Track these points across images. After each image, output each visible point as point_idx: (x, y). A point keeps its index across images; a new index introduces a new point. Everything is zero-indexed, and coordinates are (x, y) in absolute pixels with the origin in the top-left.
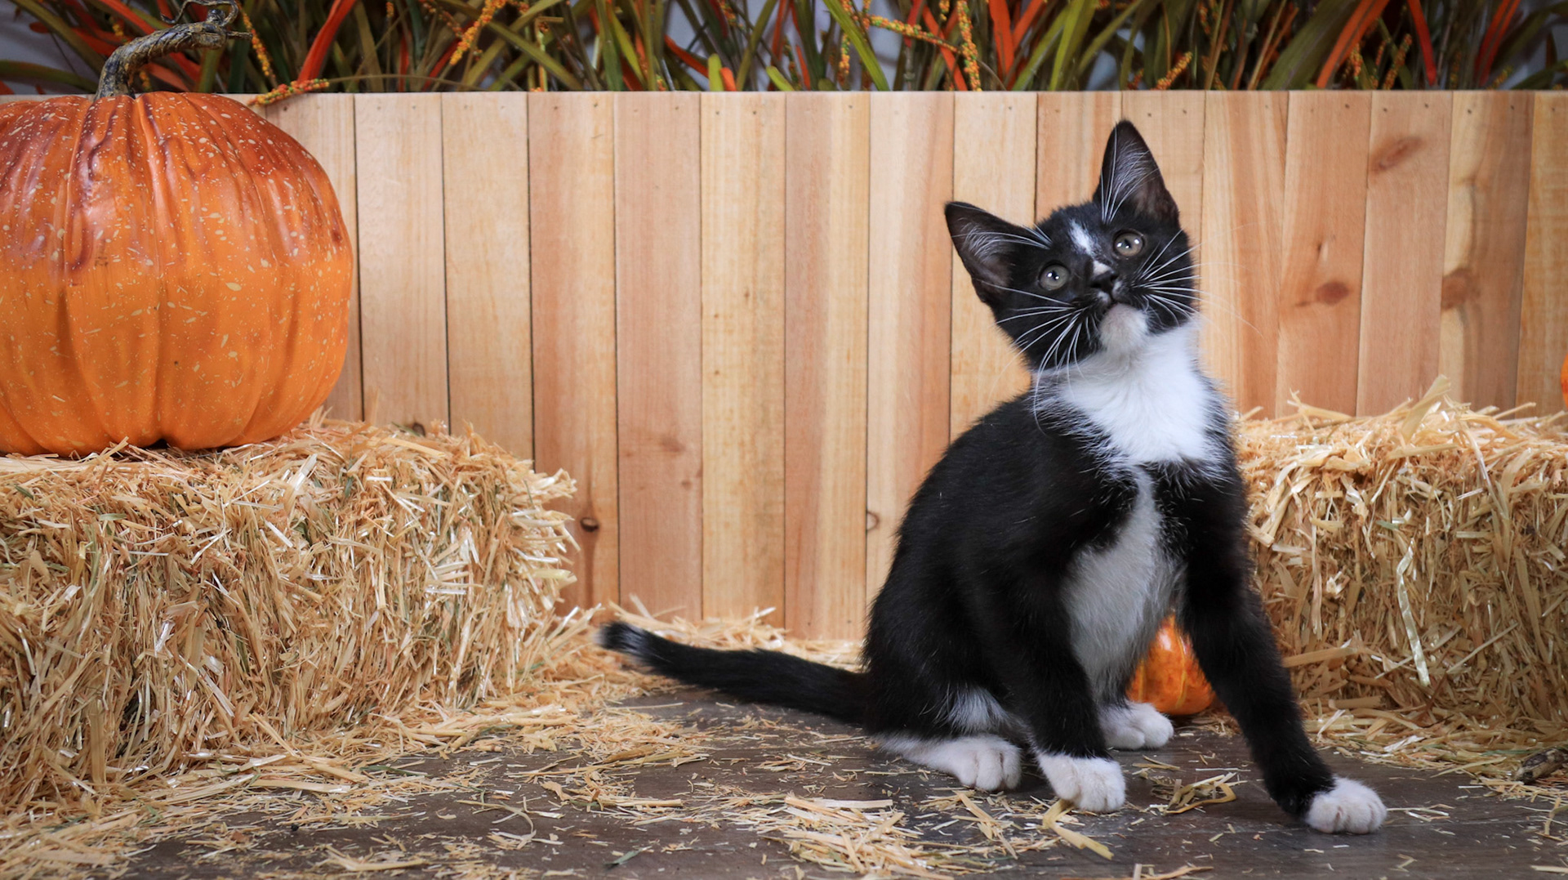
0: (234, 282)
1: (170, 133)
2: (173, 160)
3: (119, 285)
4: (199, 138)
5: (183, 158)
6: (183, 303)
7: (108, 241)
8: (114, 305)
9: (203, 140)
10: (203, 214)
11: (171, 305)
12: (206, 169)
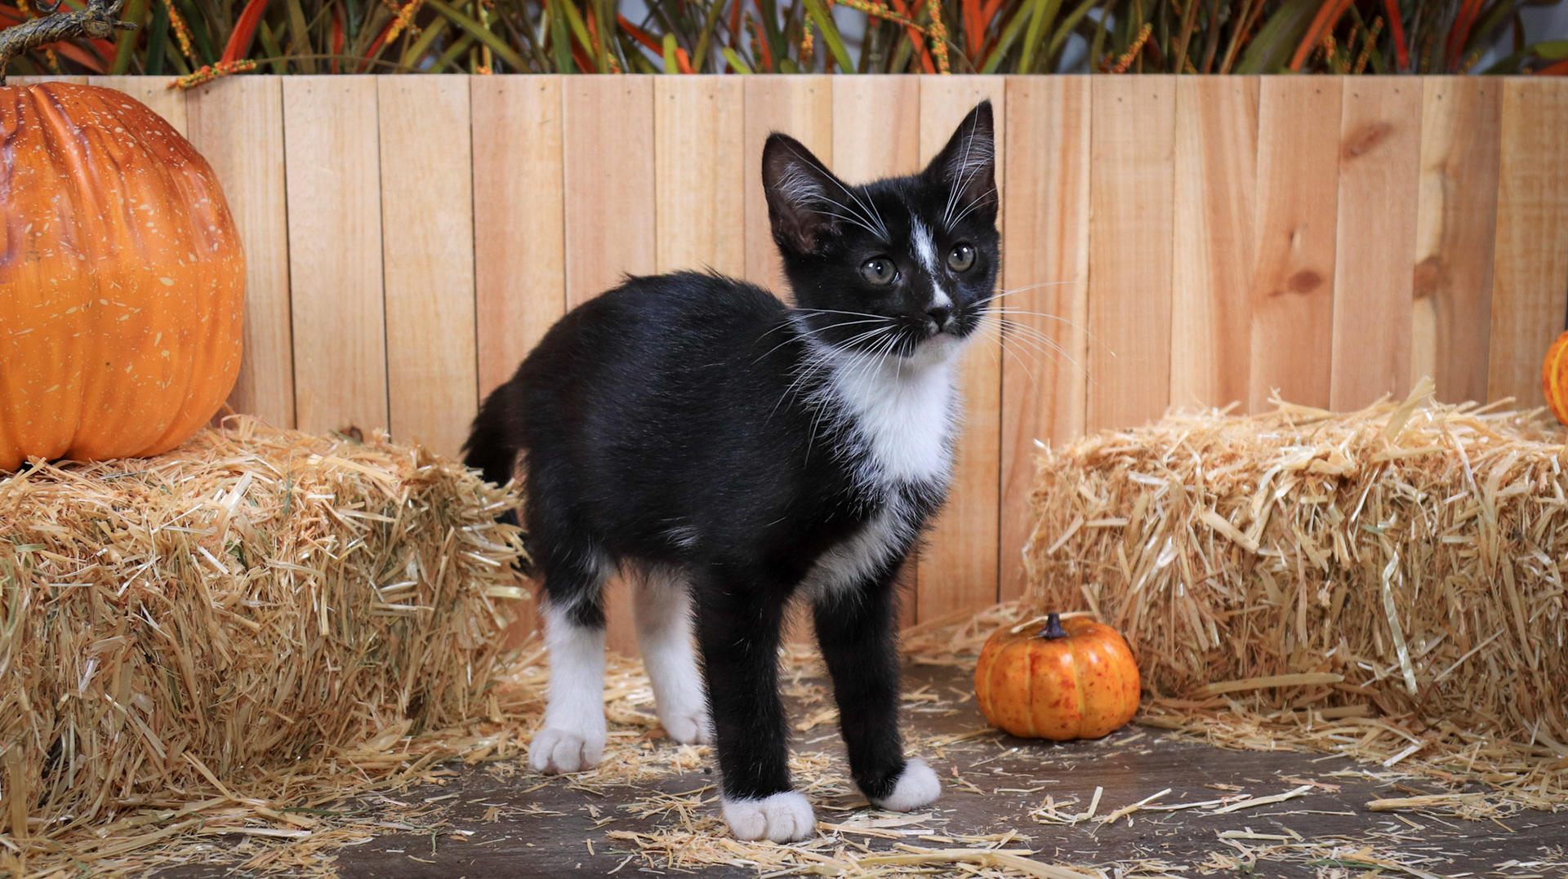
0: (166, 276)
1: (83, 122)
2: (94, 149)
3: (54, 281)
4: (114, 128)
5: (105, 147)
6: (116, 300)
7: (39, 234)
8: (47, 303)
9: (119, 130)
10: (134, 205)
11: (104, 302)
12: (129, 159)
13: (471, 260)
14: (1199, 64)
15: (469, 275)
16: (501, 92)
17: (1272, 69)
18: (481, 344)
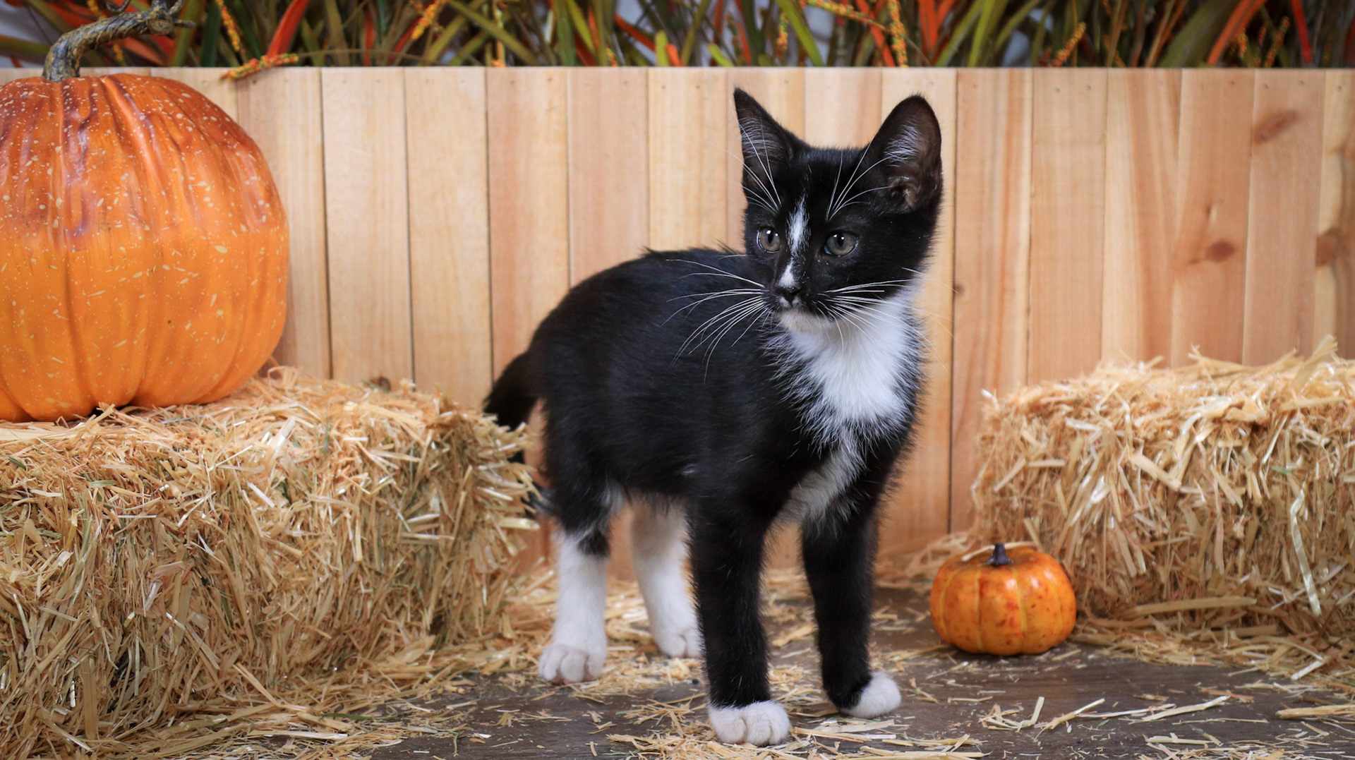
0: (221, 244)
1: (149, 109)
2: (157, 133)
3: (122, 249)
4: (175, 114)
5: (167, 132)
6: (177, 266)
7: (109, 208)
8: (117, 268)
9: (179, 116)
10: (193, 183)
11: (166, 267)
12: (188, 142)
13: (484, 230)
14: (1126, 59)
15: (484, 243)
16: (513, 82)
17: (1191, 64)
18: (495, 304)
